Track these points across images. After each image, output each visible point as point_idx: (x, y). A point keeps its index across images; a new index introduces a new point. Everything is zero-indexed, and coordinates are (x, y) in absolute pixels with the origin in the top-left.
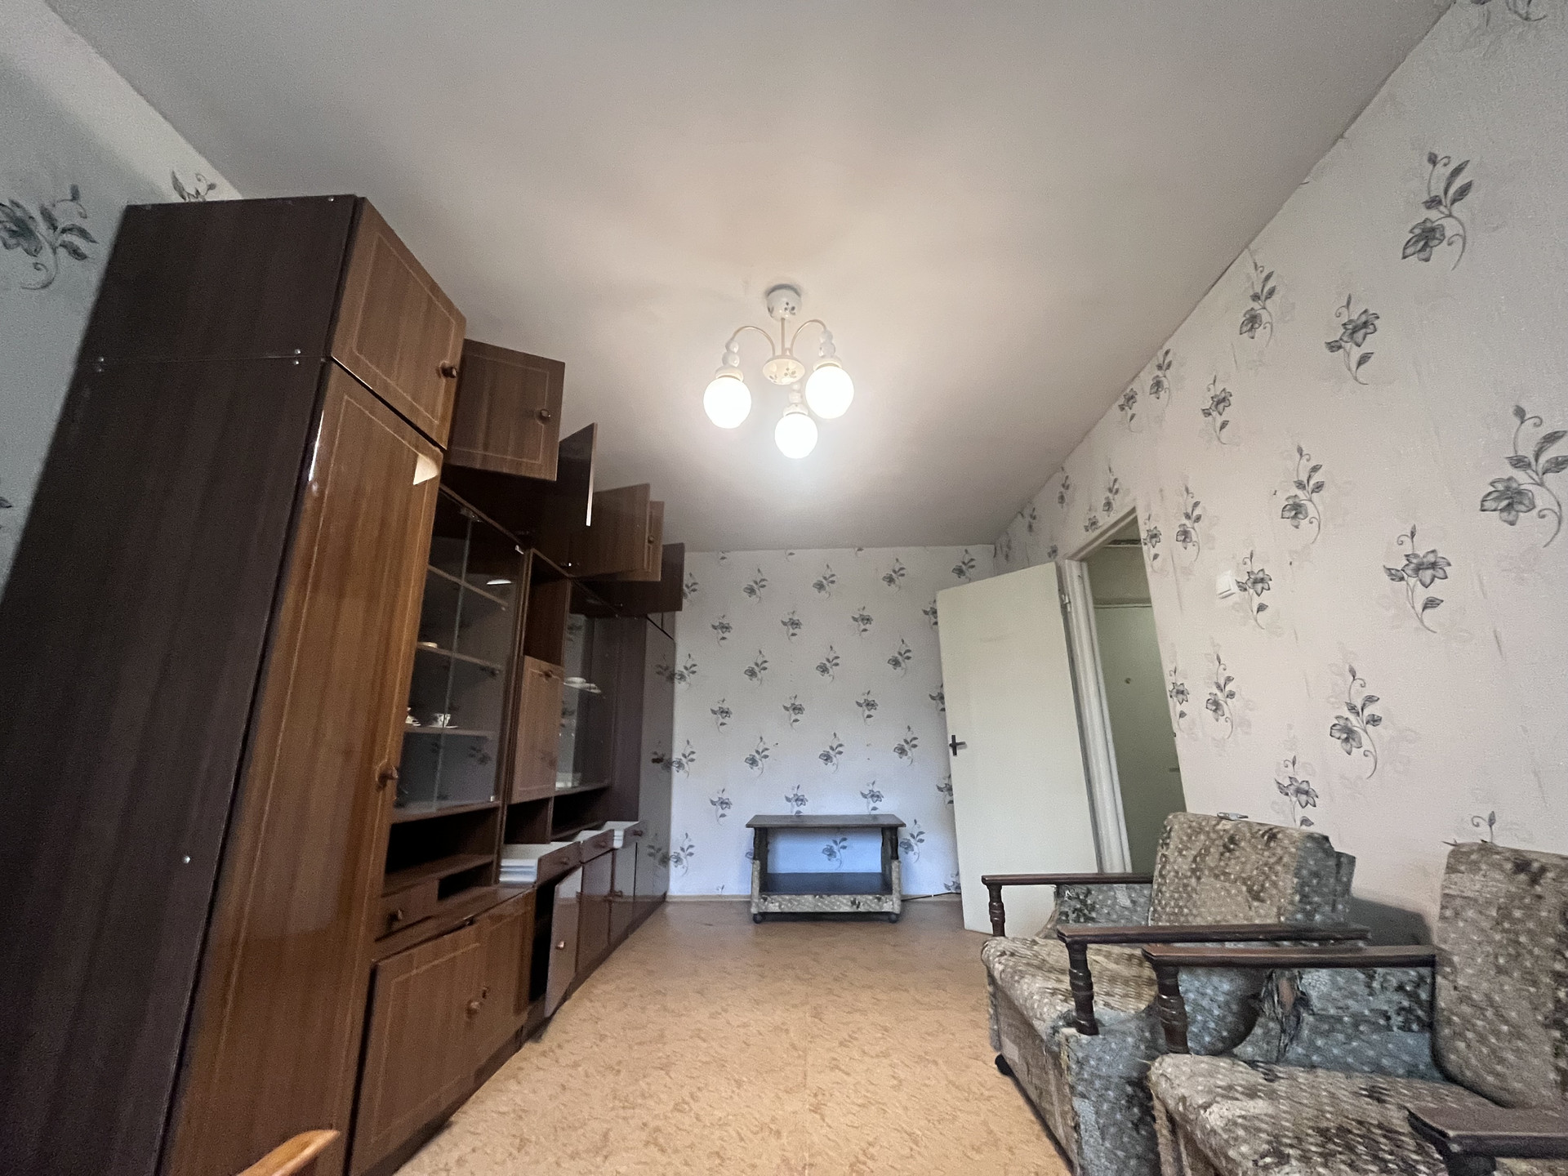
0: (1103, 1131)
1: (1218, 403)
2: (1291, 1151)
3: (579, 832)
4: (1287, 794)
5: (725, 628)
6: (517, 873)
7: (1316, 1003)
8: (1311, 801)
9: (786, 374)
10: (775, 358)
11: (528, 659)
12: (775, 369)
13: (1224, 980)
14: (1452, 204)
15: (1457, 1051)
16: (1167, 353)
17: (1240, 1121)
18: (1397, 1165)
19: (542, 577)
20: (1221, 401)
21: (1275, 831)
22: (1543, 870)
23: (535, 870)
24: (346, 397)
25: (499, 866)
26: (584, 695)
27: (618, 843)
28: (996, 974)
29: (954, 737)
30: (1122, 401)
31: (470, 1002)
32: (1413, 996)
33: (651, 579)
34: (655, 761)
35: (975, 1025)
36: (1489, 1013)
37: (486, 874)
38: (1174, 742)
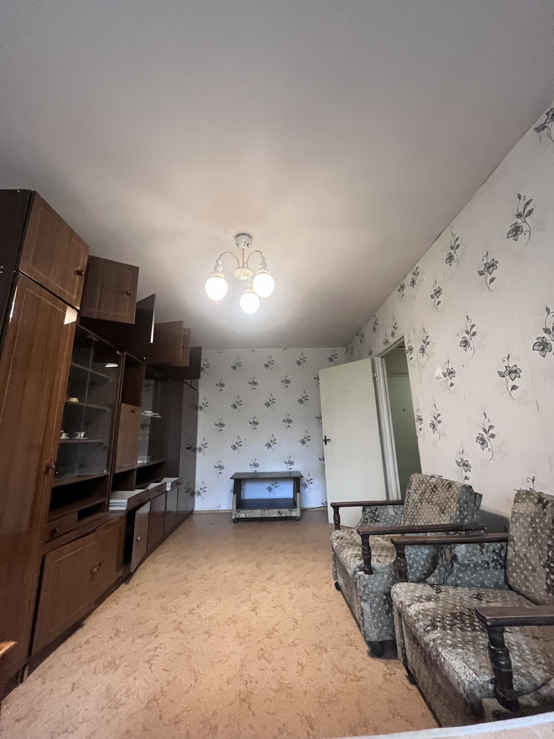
0: (373, 615)
1: (437, 293)
2: (438, 624)
3: (149, 484)
4: (460, 466)
5: (222, 385)
6: (116, 506)
7: (460, 559)
8: (469, 469)
9: (244, 275)
10: (239, 268)
11: (123, 405)
12: (239, 273)
13: (426, 549)
14: (526, 217)
15: (512, 577)
16: (417, 268)
17: (421, 611)
18: (480, 627)
19: (130, 364)
20: (438, 292)
21: (451, 483)
22: (547, 502)
23: (126, 504)
24: (27, 289)
25: (109, 503)
26: (153, 419)
27: (168, 489)
28: (334, 548)
29: (325, 437)
30: (399, 287)
31: (93, 568)
32: (499, 555)
33: (186, 365)
34: (188, 448)
35: (328, 568)
36: (525, 561)
37: (103, 507)
38: (417, 440)
